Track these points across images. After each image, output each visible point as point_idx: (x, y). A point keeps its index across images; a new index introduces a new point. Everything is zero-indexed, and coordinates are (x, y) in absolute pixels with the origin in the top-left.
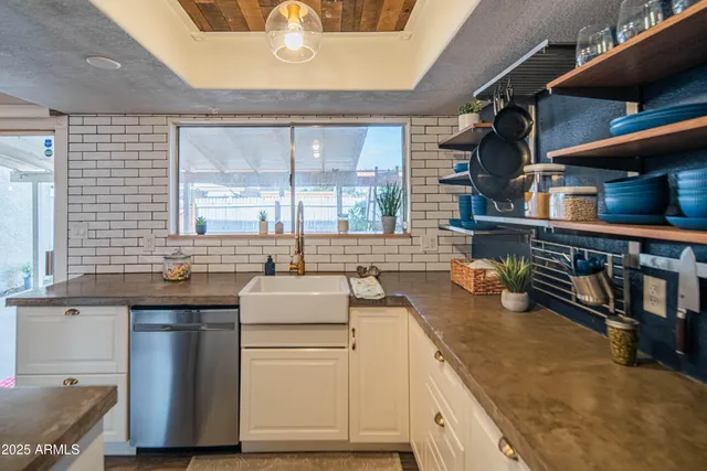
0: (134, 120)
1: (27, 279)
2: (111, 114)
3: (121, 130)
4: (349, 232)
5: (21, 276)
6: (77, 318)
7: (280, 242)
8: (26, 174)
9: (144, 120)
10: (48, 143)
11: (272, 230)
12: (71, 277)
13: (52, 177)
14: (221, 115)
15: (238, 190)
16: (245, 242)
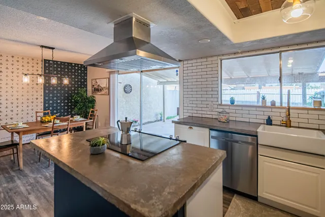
0: (205, 60)
1: (161, 117)
2: (196, 59)
3: (200, 64)
4: (322, 108)
5: (159, 116)
6: (192, 130)
7: (273, 110)
8: (161, 82)
9: (209, 59)
10: (177, 71)
11: (269, 104)
12: (185, 117)
13: (178, 83)
14: (242, 53)
15: (233, 86)
16: (254, 109)
